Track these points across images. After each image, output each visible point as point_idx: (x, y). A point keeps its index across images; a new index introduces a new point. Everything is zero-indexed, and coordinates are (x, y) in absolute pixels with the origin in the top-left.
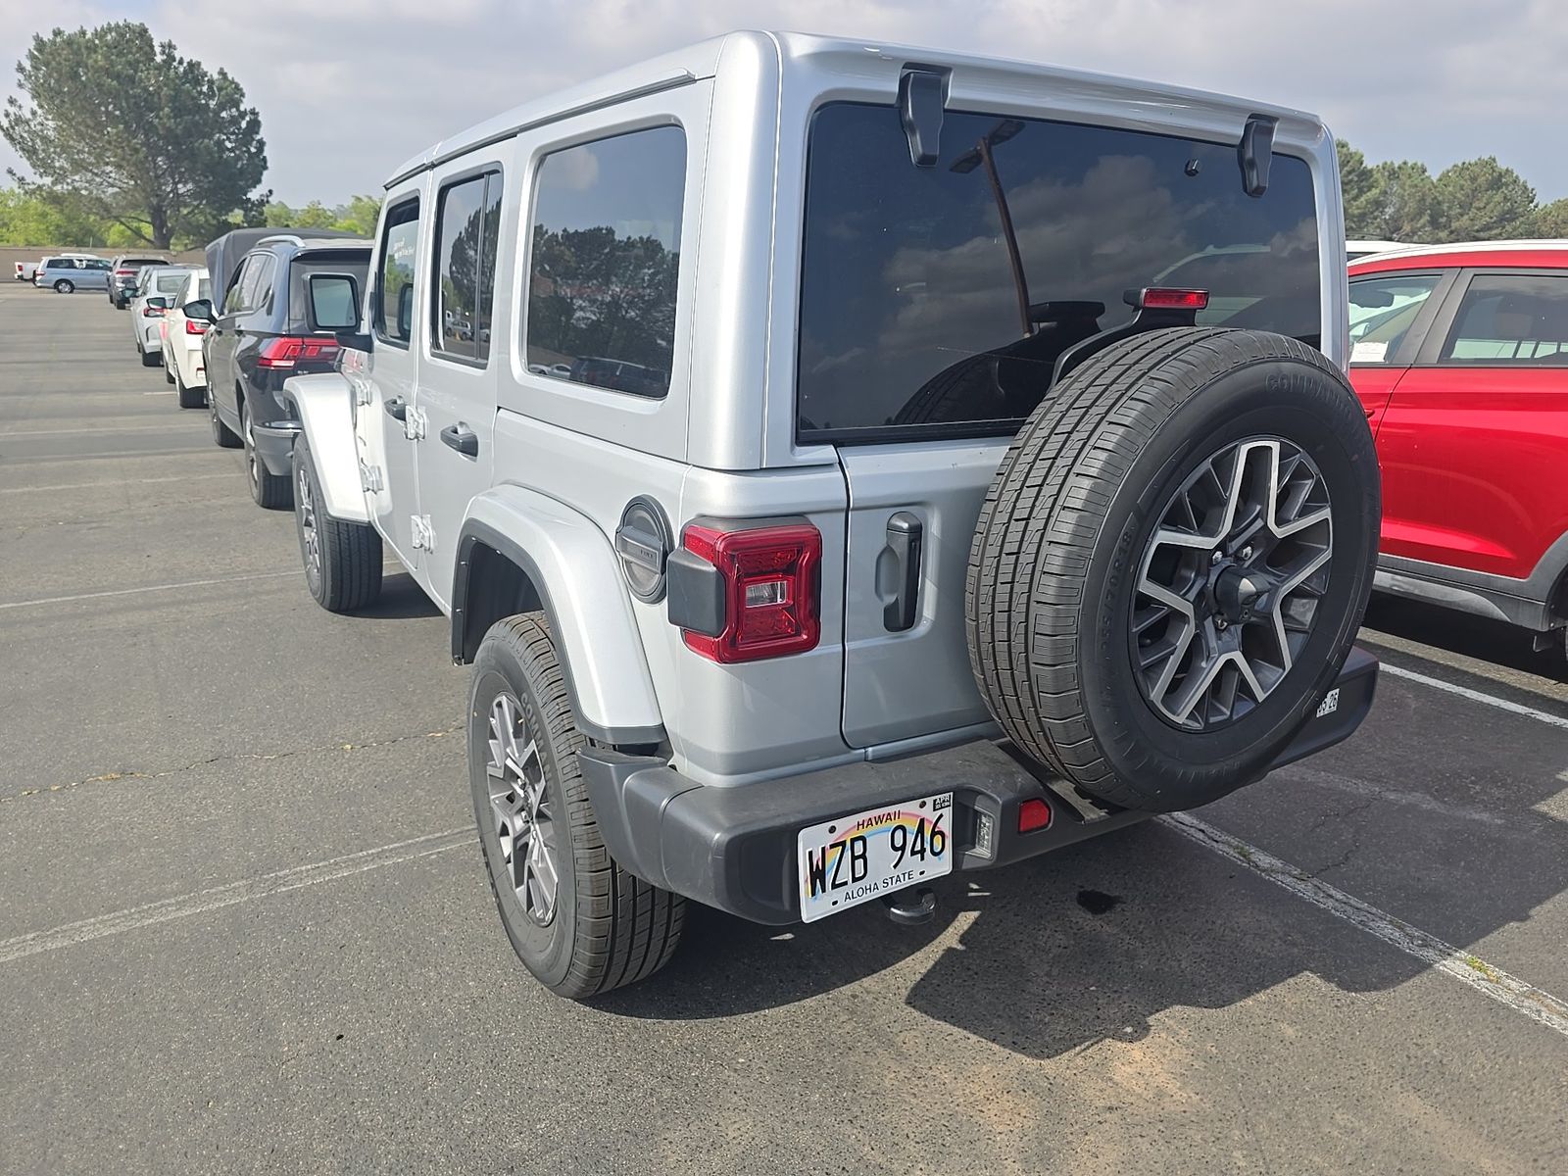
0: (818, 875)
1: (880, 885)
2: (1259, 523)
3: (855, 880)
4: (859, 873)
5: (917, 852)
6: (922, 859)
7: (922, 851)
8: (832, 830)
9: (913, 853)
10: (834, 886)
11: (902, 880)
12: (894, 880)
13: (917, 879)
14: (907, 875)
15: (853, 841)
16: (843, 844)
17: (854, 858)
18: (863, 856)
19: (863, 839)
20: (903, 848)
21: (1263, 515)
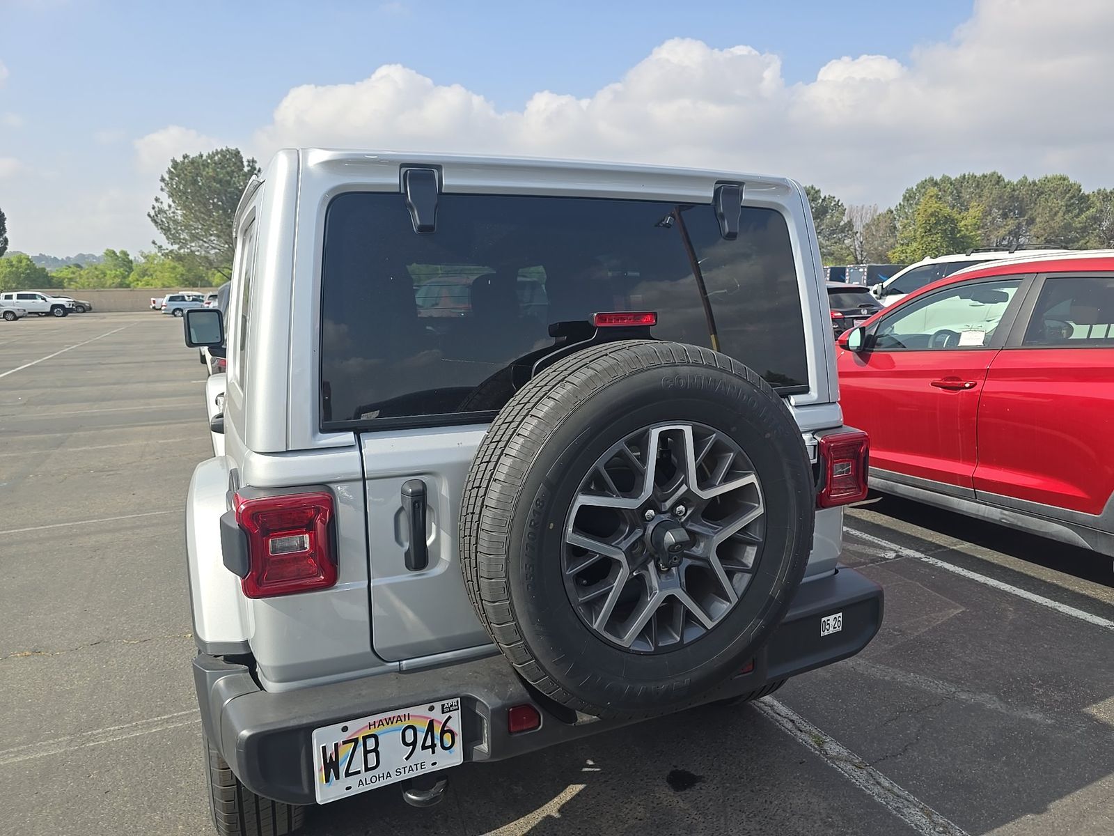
0: (331, 766)
1: (393, 774)
2: (684, 488)
3: (367, 769)
4: (372, 763)
5: (428, 747)
6: (433, 752)
7: (433, 746)
8: (345, 729)
9: (424, 747)
10: (347, 774)
11: (415, 769)
12: (407, 769)
13: (429, 769)
14: (419, 766)
15: (365, 738)
16: (356, 741)
17: (366, 752)
18: (376, 750)
19: (375, 737)
20: (414, 744)
21: (686, 481)
